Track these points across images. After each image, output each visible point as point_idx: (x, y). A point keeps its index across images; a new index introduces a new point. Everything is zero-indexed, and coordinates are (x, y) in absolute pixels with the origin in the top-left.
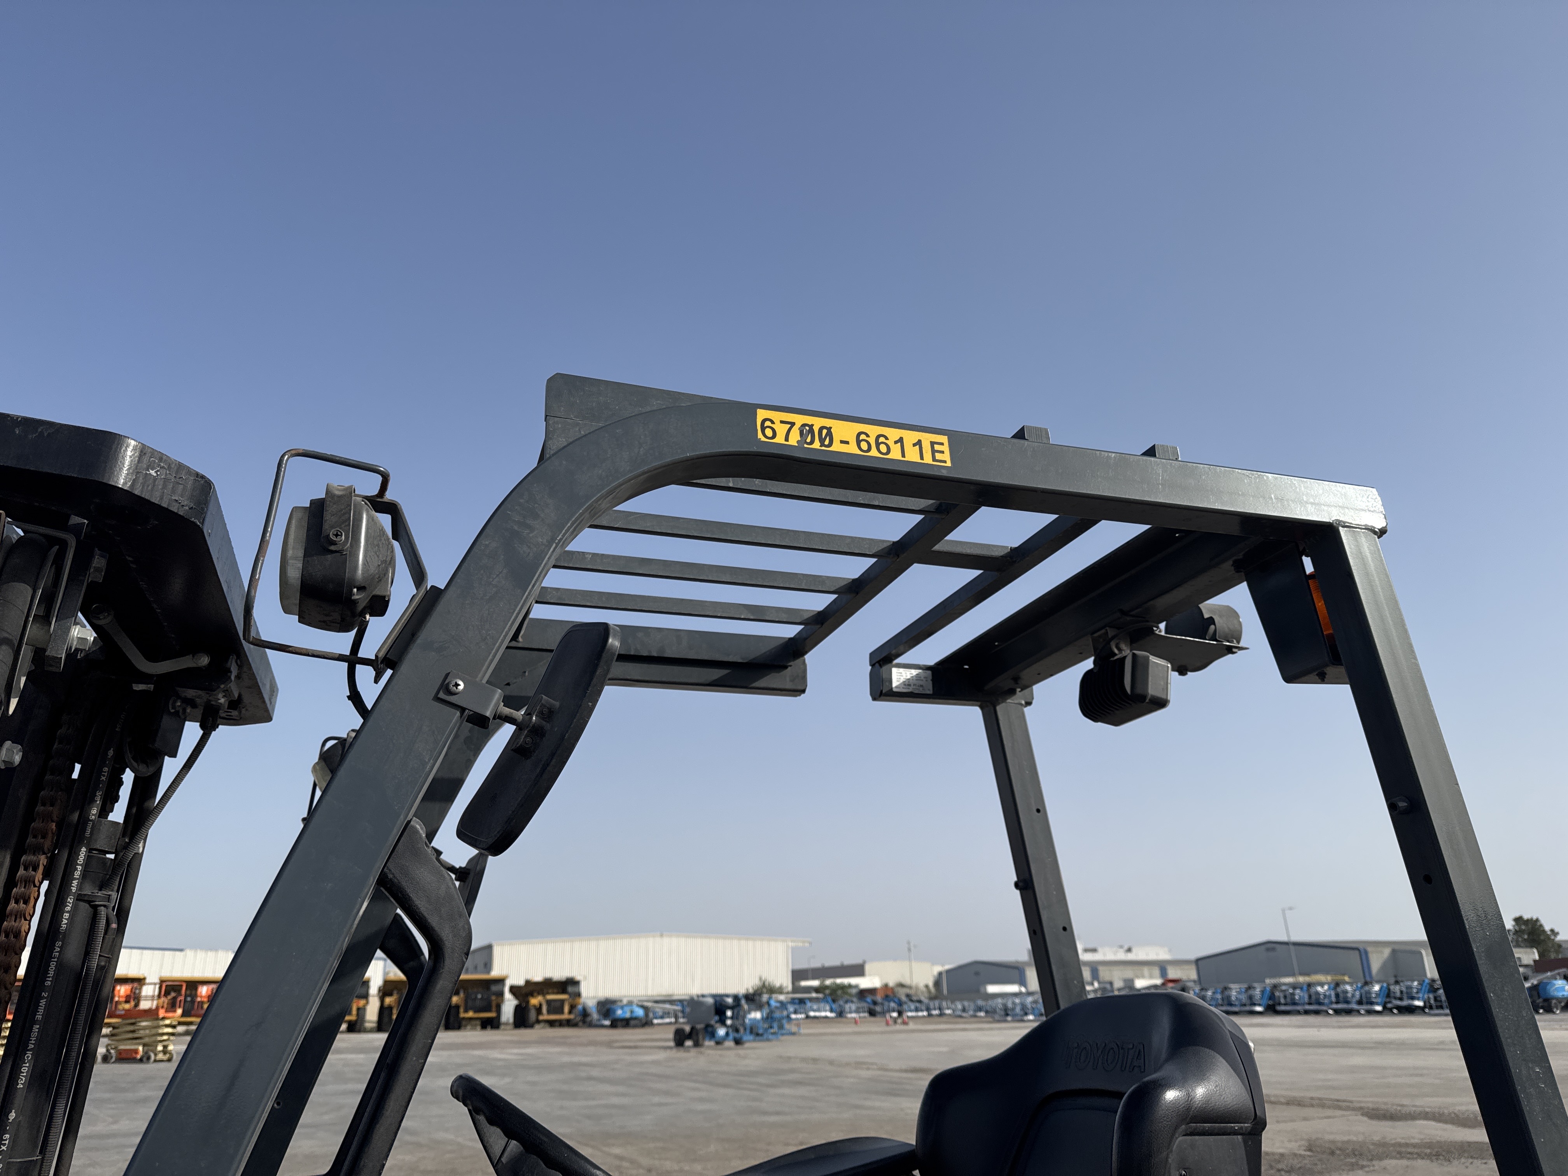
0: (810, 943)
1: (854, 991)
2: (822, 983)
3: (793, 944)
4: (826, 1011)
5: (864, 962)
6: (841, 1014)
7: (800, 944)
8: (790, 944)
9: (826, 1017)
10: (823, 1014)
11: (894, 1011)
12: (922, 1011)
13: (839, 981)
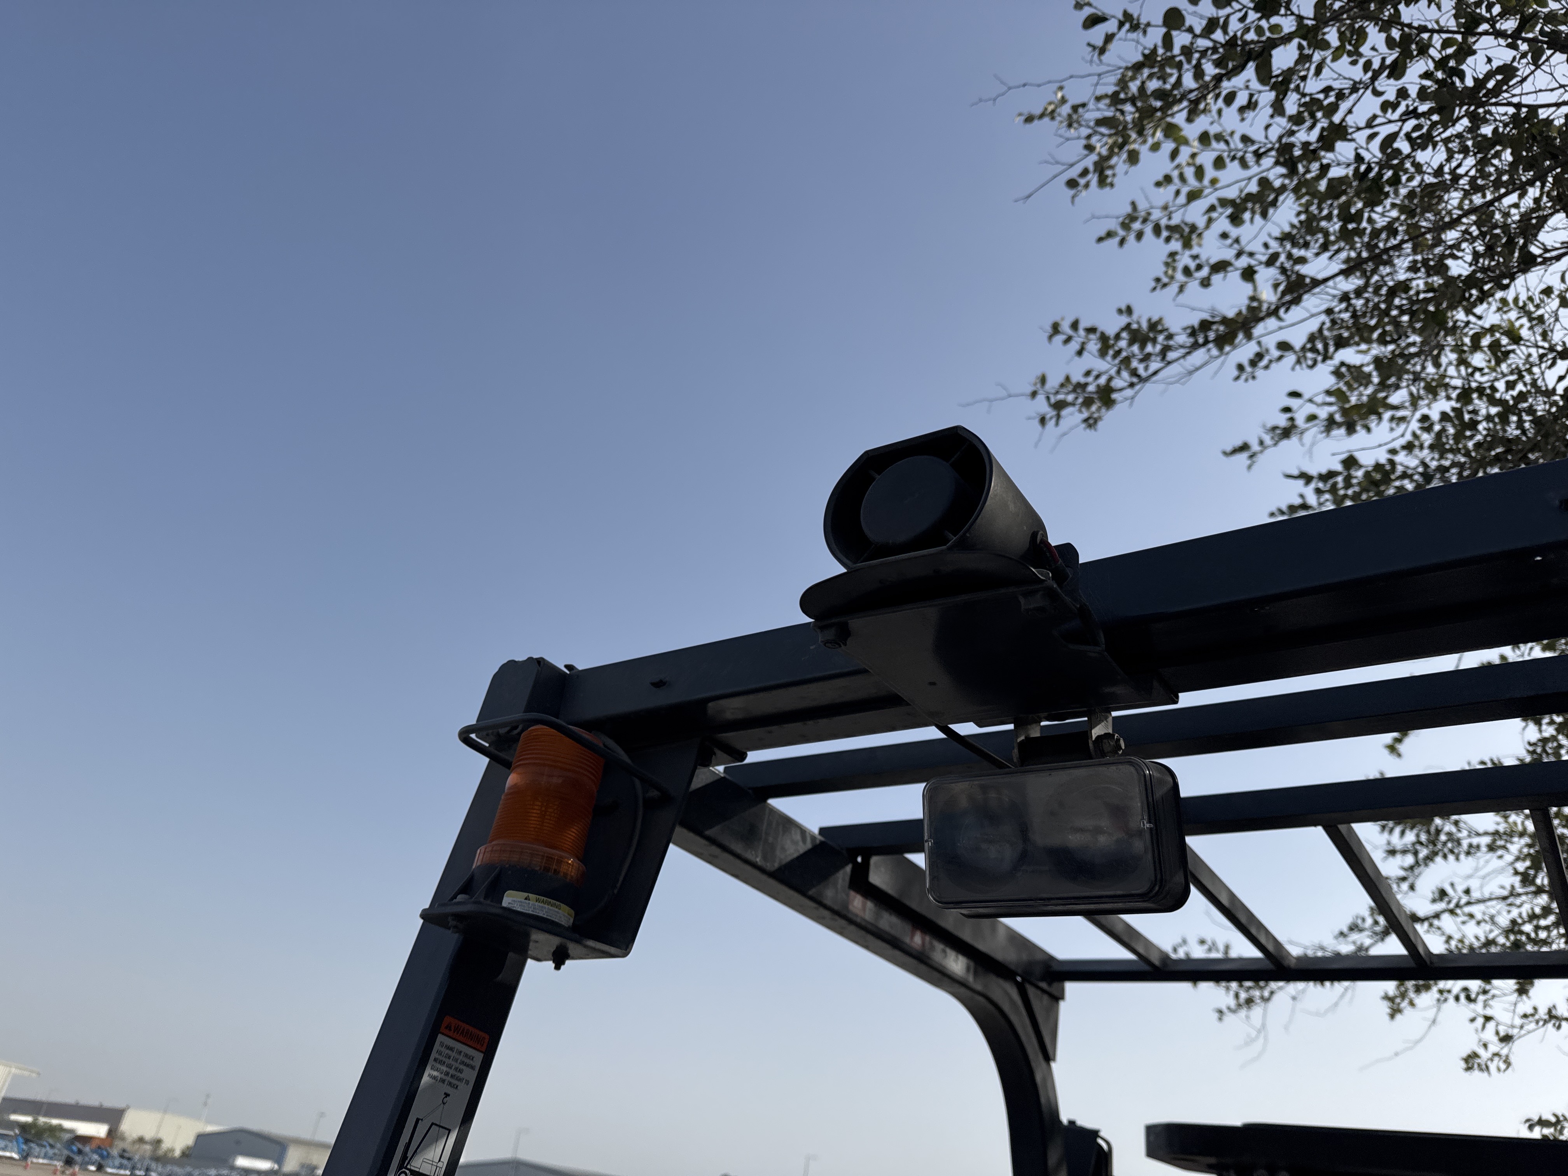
0: (39, 1074)
1: (67, 1136)
2: (36, 1120)
3: (18, 1072)
4: (11, 1151)
5: (128, 1107)
6: (25, 1157)
7: (26, 1073)
8: (13, 1070)
9: (11, 1158)
10: (8, 1154)
11: (93, 1164)
12: (125, 1169)
13: (55, 1122)
